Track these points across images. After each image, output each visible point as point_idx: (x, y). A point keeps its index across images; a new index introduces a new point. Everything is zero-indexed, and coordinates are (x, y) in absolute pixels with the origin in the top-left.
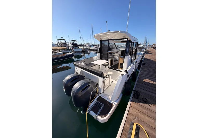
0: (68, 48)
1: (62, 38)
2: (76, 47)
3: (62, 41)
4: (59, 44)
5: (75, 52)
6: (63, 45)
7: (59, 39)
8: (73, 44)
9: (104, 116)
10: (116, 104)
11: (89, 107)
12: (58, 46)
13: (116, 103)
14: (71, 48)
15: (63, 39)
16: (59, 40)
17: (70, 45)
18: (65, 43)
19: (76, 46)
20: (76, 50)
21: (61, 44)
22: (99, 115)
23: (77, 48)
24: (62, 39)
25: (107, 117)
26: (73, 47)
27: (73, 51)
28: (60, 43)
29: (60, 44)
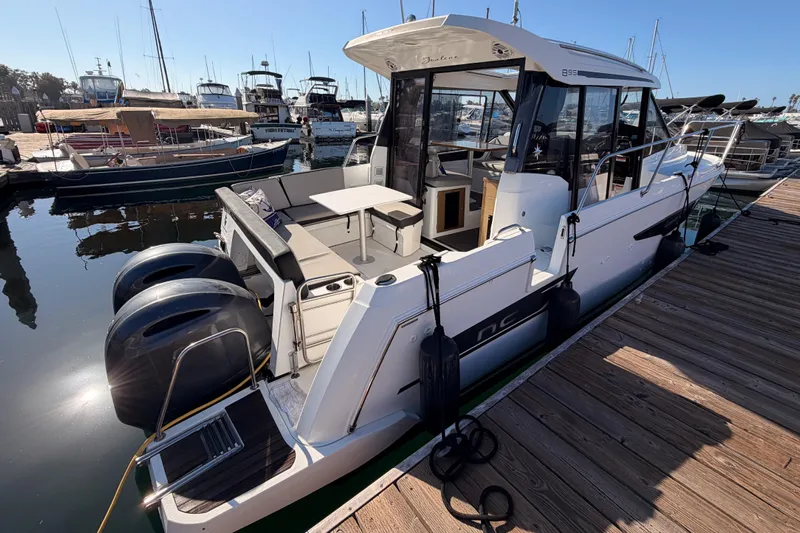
0: (288, 119)
1: (265, 64)
2: (328, 115)
3: (262, 79)
4: (248, 97)
5: (320, 141)
6: (262, 102)
7: (250, 70)
8: (313, 98)
9: (199, 503)
10: (315, 460)
11: (164, 436)
12: (240, 108)
13: (317, 456)
14: (299, 119)
15: (269, 73)
16: (250, 77)
17: (302, 102)
18: (274, 91)
19: (327, 109)
20: (326, 129)
21: (258, 97)
22: (180, 492)
23: (335, 120)
24: (263, 69)
25: (210, 518)
26: (312, 114)
27: (309, 132)
28: (254, 91)
29: (253, 98)
